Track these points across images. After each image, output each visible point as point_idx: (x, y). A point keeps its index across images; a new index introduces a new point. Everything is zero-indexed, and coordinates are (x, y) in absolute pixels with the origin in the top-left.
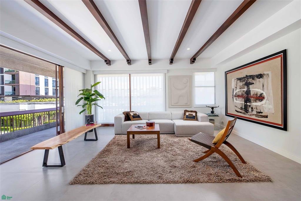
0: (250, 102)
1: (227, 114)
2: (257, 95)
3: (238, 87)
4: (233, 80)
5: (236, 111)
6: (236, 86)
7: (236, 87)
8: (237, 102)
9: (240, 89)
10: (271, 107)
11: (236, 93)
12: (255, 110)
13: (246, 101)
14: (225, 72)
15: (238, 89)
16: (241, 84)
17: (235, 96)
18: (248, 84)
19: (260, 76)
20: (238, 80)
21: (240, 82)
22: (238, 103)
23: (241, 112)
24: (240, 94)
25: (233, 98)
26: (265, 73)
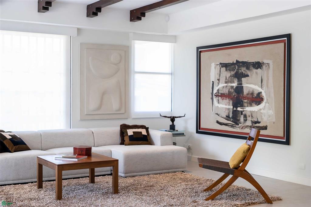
0: (242, 106)
1: (200, 130)
2: (252, 94)
3: (223, 79)
4: (213, 65)
5: (218, 122)
6: (217, 77)
7: (219, 80)
8: (220, 106)
9: (226, 83)
10: (271, 112)
11: (218, 90)
12: (249, 119)
13: (235, 105)
14: (198, 48)
15: (222, 83)
16: (226, 74)
17: (216, 96)
18: (239, 76)
19: (258, 65)
20: (223, 67)
21: (226, 70)
22: (223, 108)
23: (226, 125)
24: (226, 91)
25: (212, 99)
26: (265, 61)
